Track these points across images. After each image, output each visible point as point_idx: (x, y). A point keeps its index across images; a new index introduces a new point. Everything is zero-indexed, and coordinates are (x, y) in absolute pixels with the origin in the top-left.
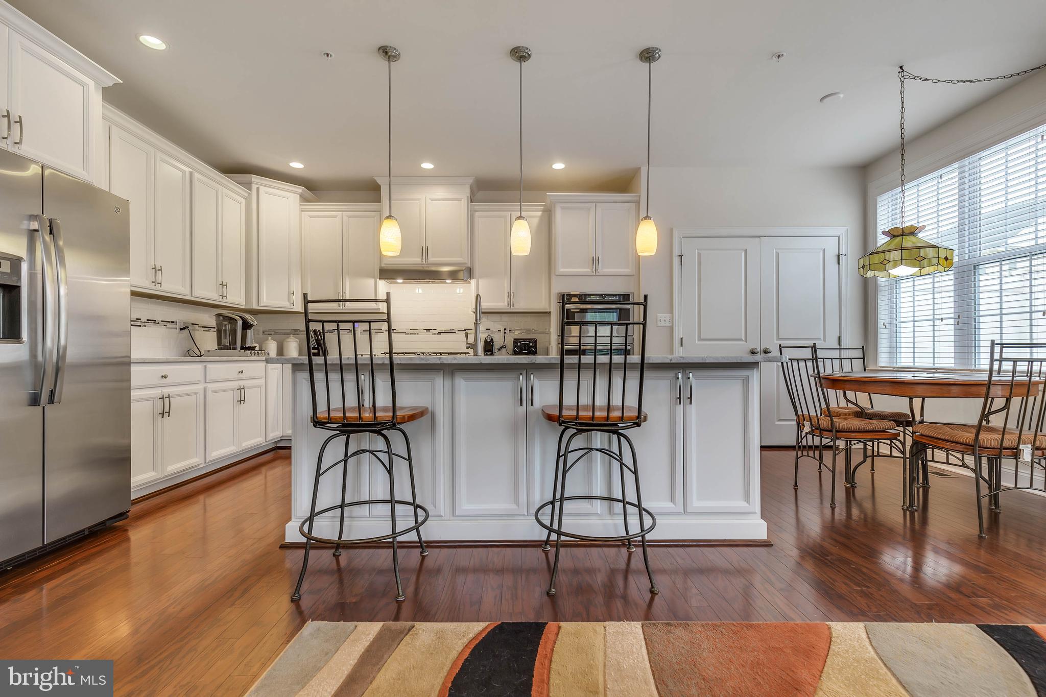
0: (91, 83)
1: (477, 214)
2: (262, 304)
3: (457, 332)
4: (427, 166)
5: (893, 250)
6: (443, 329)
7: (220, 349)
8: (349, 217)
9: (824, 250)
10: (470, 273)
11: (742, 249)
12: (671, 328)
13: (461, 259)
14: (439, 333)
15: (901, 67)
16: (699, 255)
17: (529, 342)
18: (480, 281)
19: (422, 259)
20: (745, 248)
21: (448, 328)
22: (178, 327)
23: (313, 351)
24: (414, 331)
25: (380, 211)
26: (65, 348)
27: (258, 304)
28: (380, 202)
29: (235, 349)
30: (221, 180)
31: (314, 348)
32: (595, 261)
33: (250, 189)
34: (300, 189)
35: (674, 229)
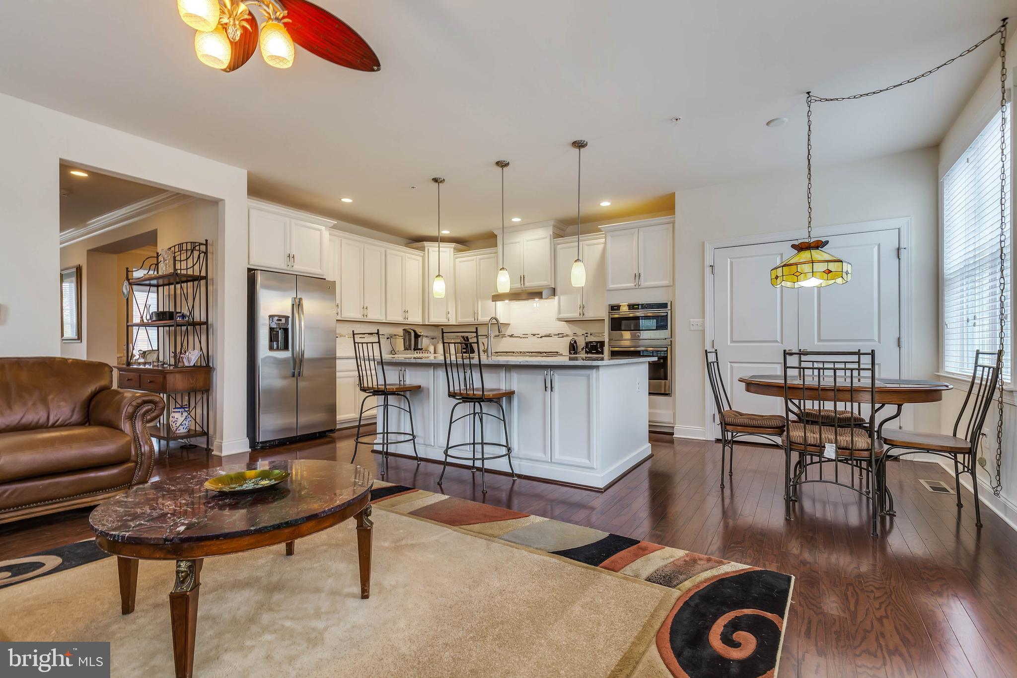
0: (323, 228)
1: (559, 246)
2: (430, 321)
3: (553, 336)
4: (516, 220)
5: (804, 263)
6: (544, 334)
7: (405, 350)
8: (480, 259)
9: (879, 246)
10: (553, 292)
11: (776, 254)
12: (703, 331)
13: (546, 282)
14: (541, 337)
15: (808, 93)
16: (731, 263)
17: (597, 344)
18: (561, 297)
19: (521, 284)
20: (781, 252)
21: (547, 333)
22: (386, 337)
23: (463, 350)
24: (525, 336)
25: (497, 253)
26: (304, 351)
27: (429, 322)
28: (497, 247)
29: (410, 349)
30: (401, 249)
31: (464, 349)
32: (638, 276)
33: (424, 251)
34: (453, 245)
35: (706, 242)
